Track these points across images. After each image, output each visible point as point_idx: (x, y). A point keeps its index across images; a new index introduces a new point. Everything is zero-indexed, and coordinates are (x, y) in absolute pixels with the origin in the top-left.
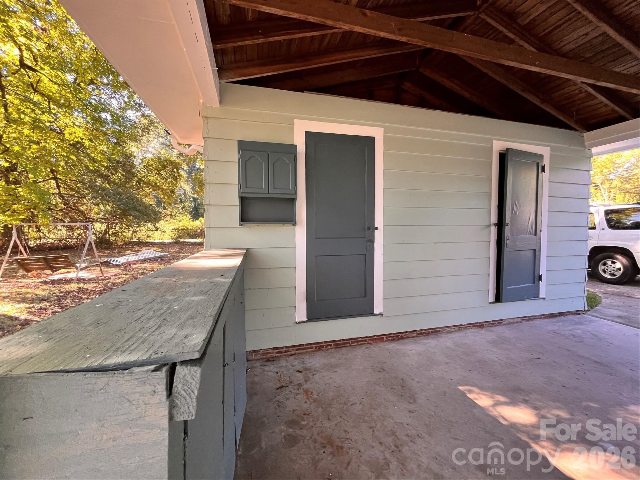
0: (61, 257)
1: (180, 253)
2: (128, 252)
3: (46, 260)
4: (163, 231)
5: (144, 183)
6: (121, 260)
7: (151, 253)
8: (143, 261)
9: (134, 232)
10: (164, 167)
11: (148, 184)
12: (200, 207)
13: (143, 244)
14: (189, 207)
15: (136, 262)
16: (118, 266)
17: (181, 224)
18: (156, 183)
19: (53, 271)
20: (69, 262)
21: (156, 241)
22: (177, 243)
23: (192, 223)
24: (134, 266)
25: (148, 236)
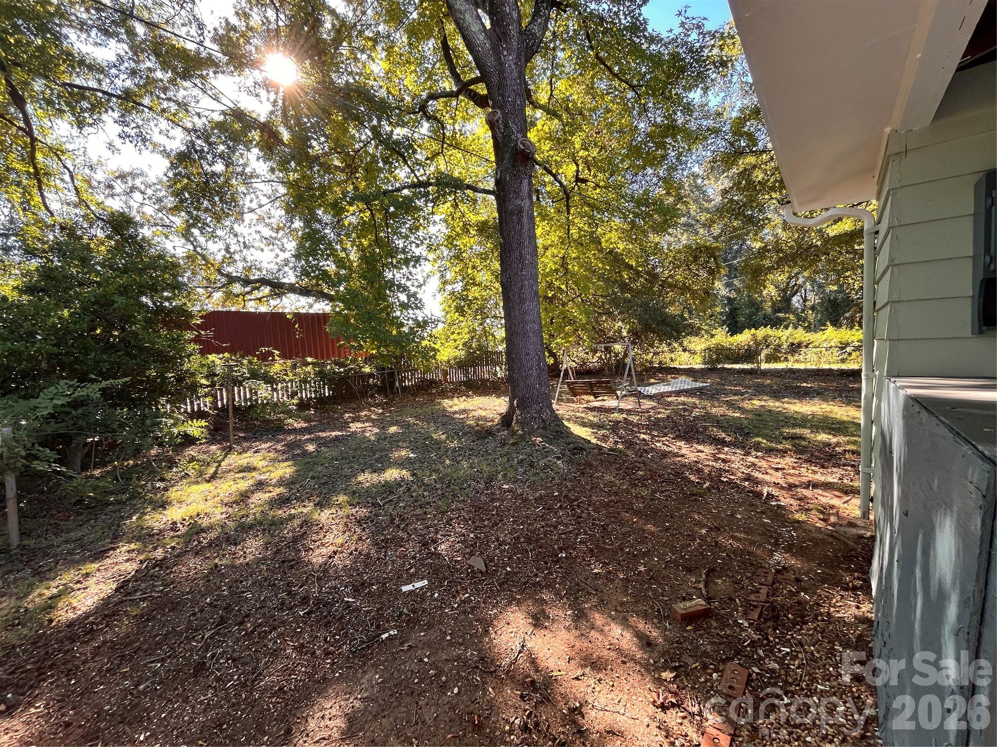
0: (603, 382)
1: (724, 385)
2: (652, 381)
3: (590, 384)
4: (693, 353)
5: (670, 285)
6: (652, 390)
7: (685, 383)
8: (678, 393)
9: (656, 354)
10: (696, 258)
11: (673, 286)
12: (738, 312)
13: (666, 371)
14: (721, 313)
15: (670, 394)
16: (650, 397)
17: (714, 341)
18: (684, 284)
19: (596, 397)
20: (611, 388)
21: (682, 367)
22: (713, 370)
23: (731, 339)
24: (669, 399)
25: (672, 360)
